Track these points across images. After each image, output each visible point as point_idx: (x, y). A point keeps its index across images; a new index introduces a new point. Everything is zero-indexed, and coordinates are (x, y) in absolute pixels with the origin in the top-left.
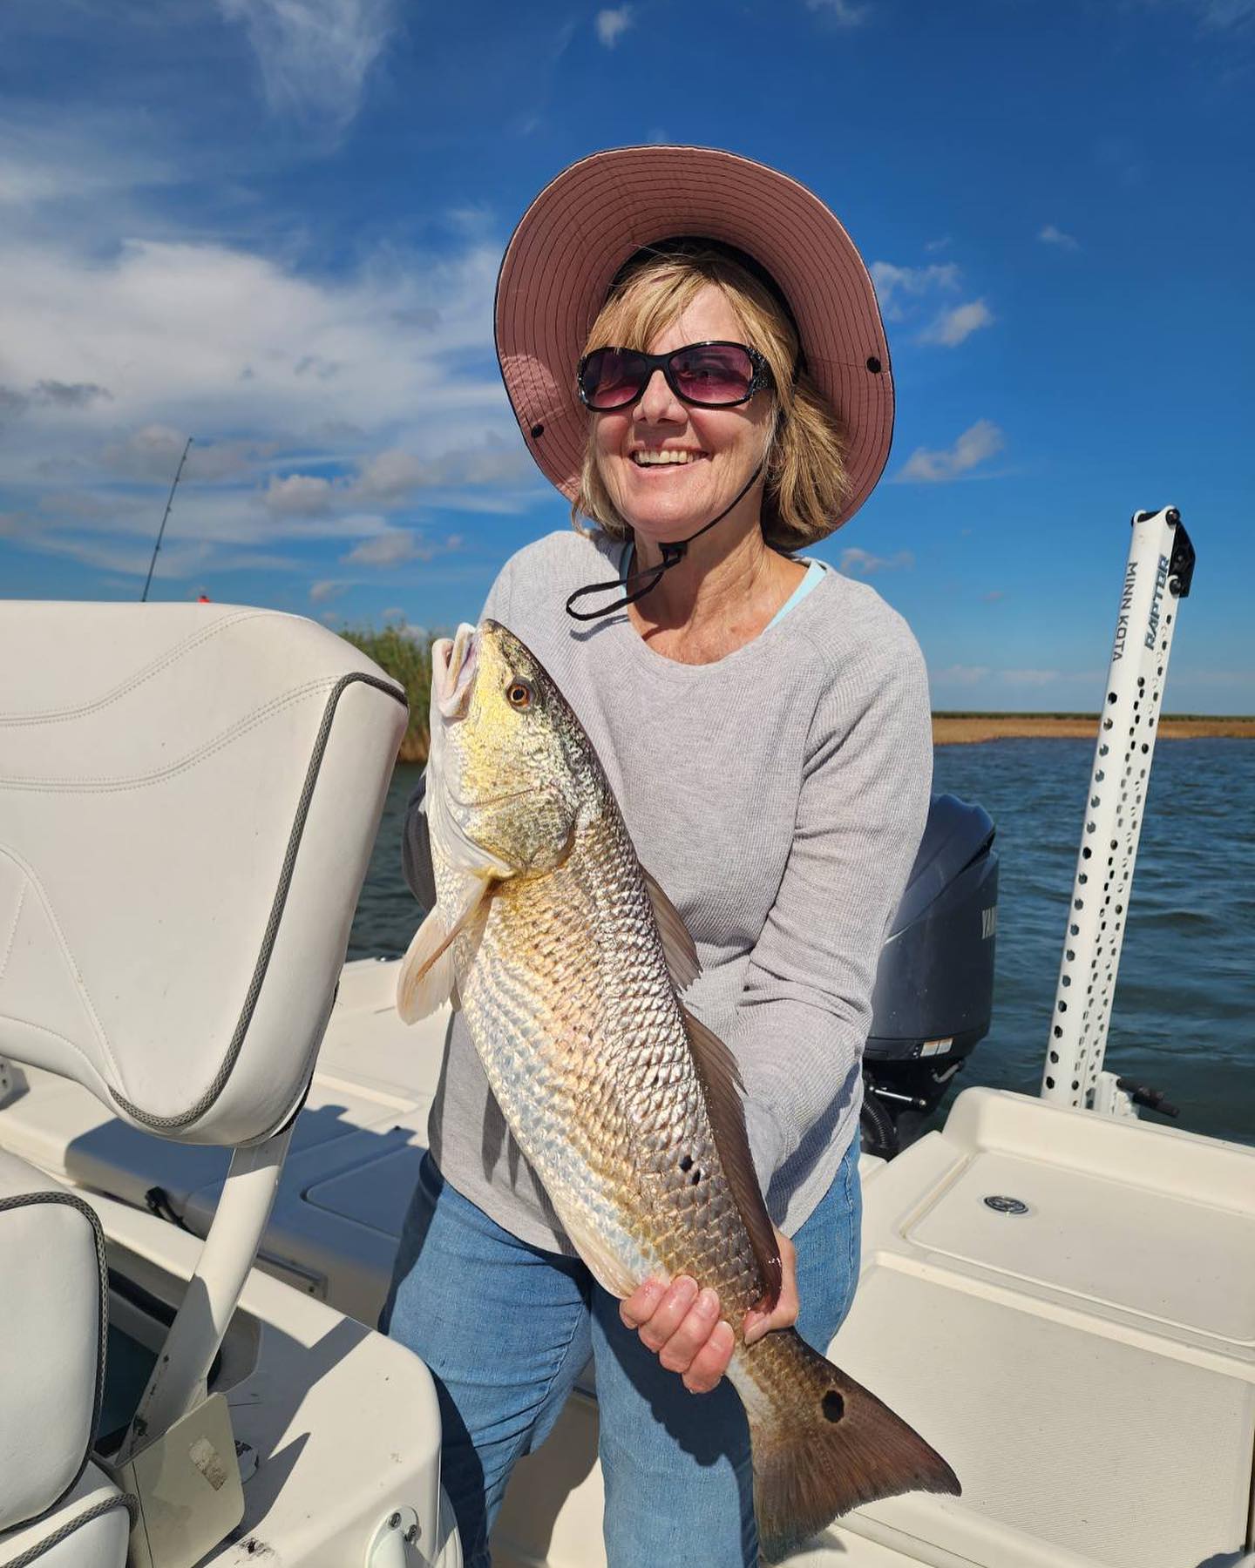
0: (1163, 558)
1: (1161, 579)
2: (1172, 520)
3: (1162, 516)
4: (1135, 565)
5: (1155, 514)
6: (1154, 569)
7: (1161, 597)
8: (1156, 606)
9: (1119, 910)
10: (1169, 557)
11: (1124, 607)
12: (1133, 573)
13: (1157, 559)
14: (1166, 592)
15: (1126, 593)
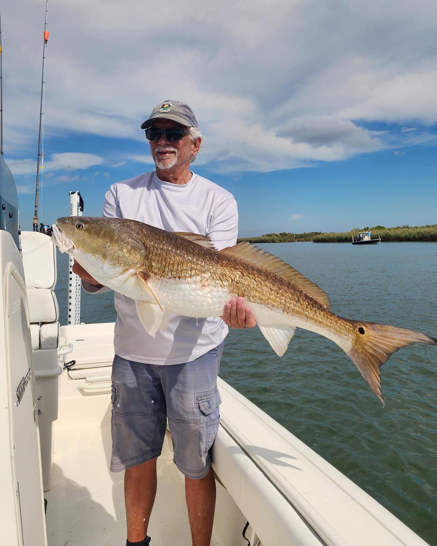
0: (78, 203)
1: (78, 208)
2: (79, 194)
3: (76, 193)
4: (72, 204)
5: (75, 192)
6: (77, 206)
7: (79, 212)
8: (78, 214)
9: (79, 285)
10: (79, 203)
11: (71, 214)
12: (72, 206)
13: (77, 203)
14: (79, 210)
15: (71, 211)
